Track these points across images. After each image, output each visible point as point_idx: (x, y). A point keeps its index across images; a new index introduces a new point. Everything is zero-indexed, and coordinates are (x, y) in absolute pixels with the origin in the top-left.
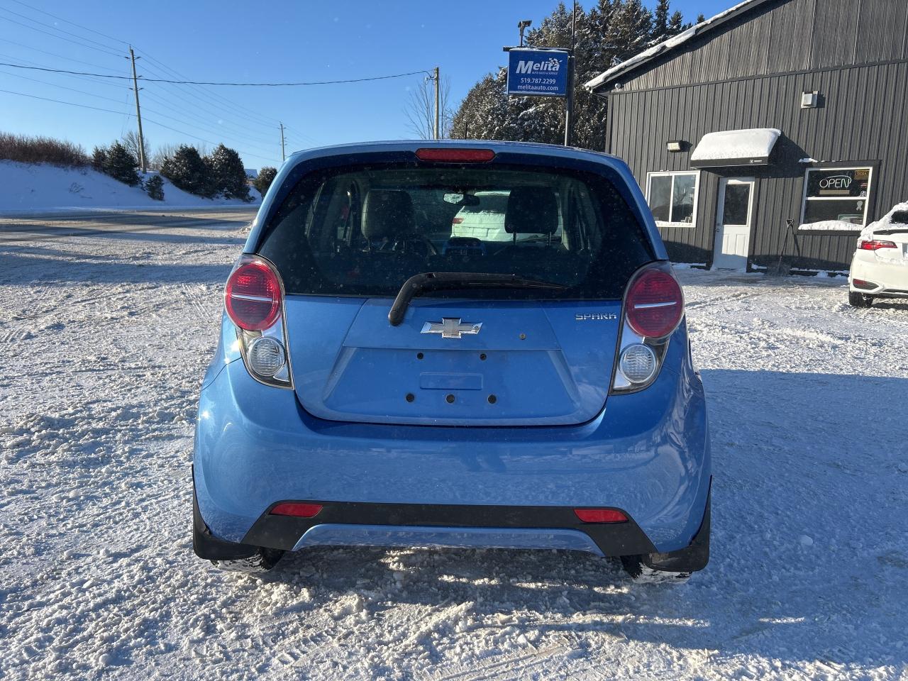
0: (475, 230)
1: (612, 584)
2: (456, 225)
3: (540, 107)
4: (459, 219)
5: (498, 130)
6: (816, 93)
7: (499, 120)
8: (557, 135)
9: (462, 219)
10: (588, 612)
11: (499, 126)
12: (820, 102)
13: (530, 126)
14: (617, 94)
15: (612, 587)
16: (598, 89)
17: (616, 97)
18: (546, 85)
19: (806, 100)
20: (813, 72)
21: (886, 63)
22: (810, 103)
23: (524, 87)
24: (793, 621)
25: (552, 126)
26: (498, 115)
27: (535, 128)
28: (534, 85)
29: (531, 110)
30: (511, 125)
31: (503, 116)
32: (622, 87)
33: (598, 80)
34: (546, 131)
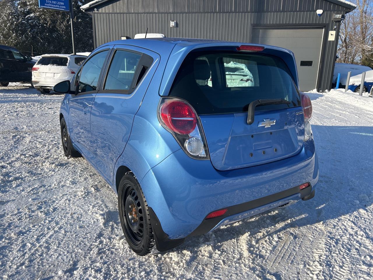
0: (47, 74)
1: (272, 211)
2: (34, 71)
3: (36, 14)
4: (36, 68)
5: (16, 23)
6: (175, 21)
7: (15, 18)
8: (48, 28)
9: (38, 68)
10: (279, 223)
11: (17, 21)
12: (177, 25)
13: (33, 23)
14: (96, 13)
15: (272, 212)
16: (87, 10)
17: (96, 15)
18: (60, 5)
19: (172, 24)
20: (174, 13)
21: (197, 12)
22: (174, 25)
23: (48, 5)
24: (323, 206)
25: (45, 24)
26: (15, 16)
27: (35, 24)
28: (53, 4)
29: (32, 15)
30: (23, 21)
31: (18, 17)
32: (98, 10)
33: (87, 6)
34: (42, 26)
